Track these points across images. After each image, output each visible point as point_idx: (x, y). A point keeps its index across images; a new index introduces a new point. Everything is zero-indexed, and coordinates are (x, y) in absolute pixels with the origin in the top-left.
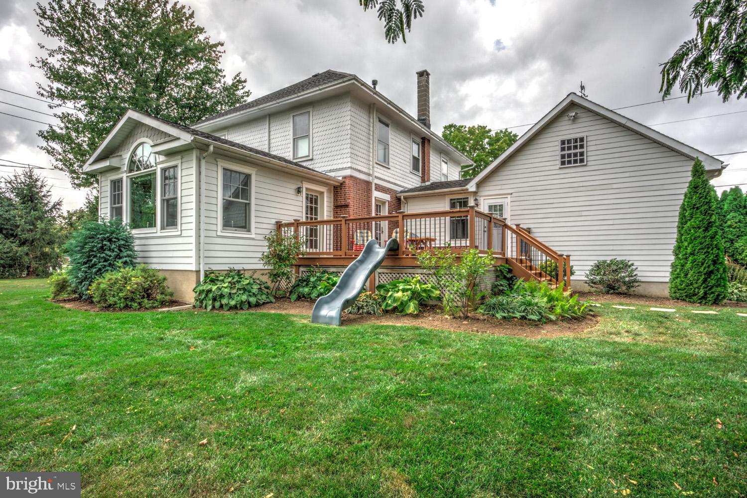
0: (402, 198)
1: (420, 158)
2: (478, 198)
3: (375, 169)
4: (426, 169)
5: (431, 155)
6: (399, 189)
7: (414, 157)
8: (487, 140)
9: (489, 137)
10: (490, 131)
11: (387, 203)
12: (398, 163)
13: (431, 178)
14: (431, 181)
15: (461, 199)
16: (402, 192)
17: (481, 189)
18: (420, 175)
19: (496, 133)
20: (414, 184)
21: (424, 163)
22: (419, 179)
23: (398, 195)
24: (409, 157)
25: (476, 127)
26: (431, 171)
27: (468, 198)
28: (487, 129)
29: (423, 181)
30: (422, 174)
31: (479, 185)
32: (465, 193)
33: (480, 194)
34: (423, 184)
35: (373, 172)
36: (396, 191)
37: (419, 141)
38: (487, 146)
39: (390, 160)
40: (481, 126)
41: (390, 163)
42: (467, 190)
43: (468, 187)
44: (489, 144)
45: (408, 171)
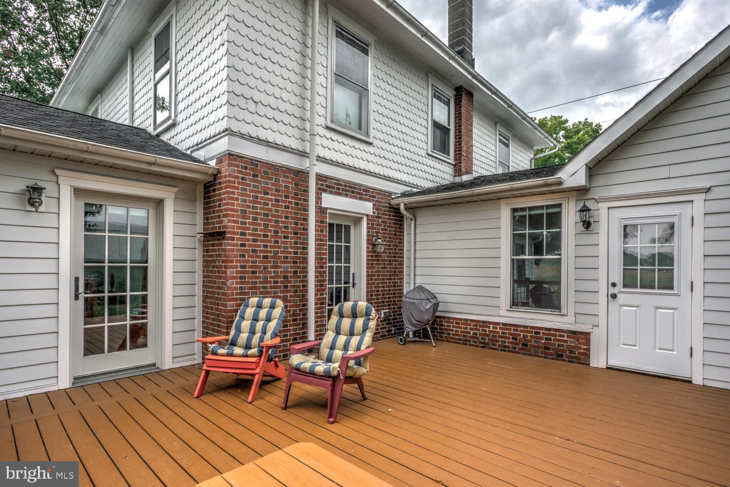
0: (402, 207)
1: (452, 128)
2: (590, 204)
3: (318, 140)
4: (464, 149)
5: (474, 124)
6: (398, 189)
7: (436, 125)
8: (562, 133)
9: (565, 129)
10: (566, 121)
11: (365, 221)
12: (394, 133)
13: (474, 168)
14: (475, 175)
15: (542, 207)
16: (404, 195)
17: (599, 181)
18: (452, 161)
19: (573, 125)
20: (435, 179)
21: (458, 138)
22: (449, 170)
23: (393, 202)
24: (424, 123)
25: (549, 117)
26: (474, 155)
27: (560, 205)
28: (563, 119)
29: (458, 172)
30: (455, 159)
31: (594, 168)
32: (553, 192)
33: (596, 193)
34: (458, 180)
35: (312, 147)
36: (391, 193)
37: (450, 93)
38: (562, 140)
39: (373, 124)
40: (554, 117)
41: (372, 133)
42: (560, 183)
43: (563, 174)
44: (566, 137)
45: (423, 153)
